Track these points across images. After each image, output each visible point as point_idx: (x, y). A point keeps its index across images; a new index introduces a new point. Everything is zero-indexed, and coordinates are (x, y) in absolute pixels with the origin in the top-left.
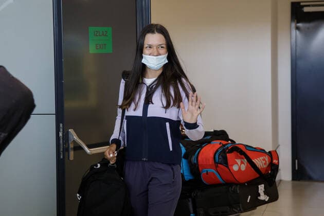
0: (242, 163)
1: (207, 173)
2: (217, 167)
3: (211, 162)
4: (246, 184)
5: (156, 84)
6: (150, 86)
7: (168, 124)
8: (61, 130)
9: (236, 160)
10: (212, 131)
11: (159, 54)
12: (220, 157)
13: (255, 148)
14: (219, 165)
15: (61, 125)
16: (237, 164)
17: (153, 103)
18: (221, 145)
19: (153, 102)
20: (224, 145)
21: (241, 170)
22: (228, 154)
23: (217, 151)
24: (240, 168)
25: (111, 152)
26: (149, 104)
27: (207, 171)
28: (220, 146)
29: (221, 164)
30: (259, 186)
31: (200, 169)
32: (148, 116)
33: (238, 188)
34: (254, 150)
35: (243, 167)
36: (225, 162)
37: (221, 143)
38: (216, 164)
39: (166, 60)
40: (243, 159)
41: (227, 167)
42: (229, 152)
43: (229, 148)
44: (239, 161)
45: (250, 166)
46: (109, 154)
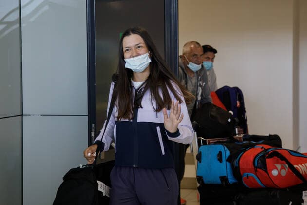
0: (282, 168)
1: (247, 177)
2: (256, 171)
3: (251, 166)
4: (288, 190)
5: (144, 88)
6: (138, 89)
7: (158, 129)
8: (93, 130)
9: (276, 165)
10: (268, 135)
11: (138, 55)
12: (260, 161)
13: (302, 154)
14: (258, 169)
15: (93, 125)
16: (277, 169)
17: (142, 108)
18: (263, 149)
19: (143, 106)
20: (266, 150)
21: (281, 176)
22: (267, 159)
23: (258, 155)
24: (279, 173)
25: (90, 151)
26: (139, 108)
27: (247, 175)
28: (261, 150)
29: (260, 168)
30: (303, 192)
31: (241, 172)
32: (138, 121)
33: (278, 194)
34: (300, 155)
35: (283, 173)
36: (264, 167)
37: (263, 147)
38: (256, 169)
39: (149, 59)
40: (284, 164)
41: (266, 172)
42: (268, 157)
43: (269, 153)
44: (279, 166)
45: (291, 171)
46: (88, 153)
